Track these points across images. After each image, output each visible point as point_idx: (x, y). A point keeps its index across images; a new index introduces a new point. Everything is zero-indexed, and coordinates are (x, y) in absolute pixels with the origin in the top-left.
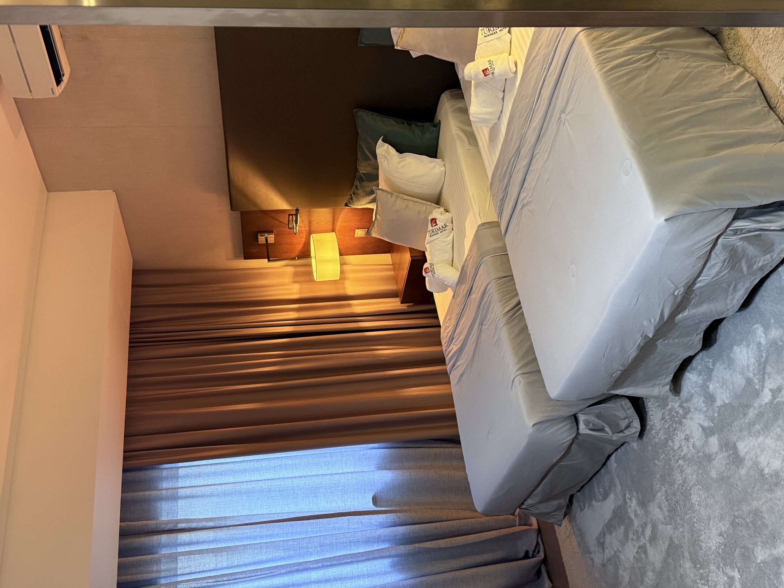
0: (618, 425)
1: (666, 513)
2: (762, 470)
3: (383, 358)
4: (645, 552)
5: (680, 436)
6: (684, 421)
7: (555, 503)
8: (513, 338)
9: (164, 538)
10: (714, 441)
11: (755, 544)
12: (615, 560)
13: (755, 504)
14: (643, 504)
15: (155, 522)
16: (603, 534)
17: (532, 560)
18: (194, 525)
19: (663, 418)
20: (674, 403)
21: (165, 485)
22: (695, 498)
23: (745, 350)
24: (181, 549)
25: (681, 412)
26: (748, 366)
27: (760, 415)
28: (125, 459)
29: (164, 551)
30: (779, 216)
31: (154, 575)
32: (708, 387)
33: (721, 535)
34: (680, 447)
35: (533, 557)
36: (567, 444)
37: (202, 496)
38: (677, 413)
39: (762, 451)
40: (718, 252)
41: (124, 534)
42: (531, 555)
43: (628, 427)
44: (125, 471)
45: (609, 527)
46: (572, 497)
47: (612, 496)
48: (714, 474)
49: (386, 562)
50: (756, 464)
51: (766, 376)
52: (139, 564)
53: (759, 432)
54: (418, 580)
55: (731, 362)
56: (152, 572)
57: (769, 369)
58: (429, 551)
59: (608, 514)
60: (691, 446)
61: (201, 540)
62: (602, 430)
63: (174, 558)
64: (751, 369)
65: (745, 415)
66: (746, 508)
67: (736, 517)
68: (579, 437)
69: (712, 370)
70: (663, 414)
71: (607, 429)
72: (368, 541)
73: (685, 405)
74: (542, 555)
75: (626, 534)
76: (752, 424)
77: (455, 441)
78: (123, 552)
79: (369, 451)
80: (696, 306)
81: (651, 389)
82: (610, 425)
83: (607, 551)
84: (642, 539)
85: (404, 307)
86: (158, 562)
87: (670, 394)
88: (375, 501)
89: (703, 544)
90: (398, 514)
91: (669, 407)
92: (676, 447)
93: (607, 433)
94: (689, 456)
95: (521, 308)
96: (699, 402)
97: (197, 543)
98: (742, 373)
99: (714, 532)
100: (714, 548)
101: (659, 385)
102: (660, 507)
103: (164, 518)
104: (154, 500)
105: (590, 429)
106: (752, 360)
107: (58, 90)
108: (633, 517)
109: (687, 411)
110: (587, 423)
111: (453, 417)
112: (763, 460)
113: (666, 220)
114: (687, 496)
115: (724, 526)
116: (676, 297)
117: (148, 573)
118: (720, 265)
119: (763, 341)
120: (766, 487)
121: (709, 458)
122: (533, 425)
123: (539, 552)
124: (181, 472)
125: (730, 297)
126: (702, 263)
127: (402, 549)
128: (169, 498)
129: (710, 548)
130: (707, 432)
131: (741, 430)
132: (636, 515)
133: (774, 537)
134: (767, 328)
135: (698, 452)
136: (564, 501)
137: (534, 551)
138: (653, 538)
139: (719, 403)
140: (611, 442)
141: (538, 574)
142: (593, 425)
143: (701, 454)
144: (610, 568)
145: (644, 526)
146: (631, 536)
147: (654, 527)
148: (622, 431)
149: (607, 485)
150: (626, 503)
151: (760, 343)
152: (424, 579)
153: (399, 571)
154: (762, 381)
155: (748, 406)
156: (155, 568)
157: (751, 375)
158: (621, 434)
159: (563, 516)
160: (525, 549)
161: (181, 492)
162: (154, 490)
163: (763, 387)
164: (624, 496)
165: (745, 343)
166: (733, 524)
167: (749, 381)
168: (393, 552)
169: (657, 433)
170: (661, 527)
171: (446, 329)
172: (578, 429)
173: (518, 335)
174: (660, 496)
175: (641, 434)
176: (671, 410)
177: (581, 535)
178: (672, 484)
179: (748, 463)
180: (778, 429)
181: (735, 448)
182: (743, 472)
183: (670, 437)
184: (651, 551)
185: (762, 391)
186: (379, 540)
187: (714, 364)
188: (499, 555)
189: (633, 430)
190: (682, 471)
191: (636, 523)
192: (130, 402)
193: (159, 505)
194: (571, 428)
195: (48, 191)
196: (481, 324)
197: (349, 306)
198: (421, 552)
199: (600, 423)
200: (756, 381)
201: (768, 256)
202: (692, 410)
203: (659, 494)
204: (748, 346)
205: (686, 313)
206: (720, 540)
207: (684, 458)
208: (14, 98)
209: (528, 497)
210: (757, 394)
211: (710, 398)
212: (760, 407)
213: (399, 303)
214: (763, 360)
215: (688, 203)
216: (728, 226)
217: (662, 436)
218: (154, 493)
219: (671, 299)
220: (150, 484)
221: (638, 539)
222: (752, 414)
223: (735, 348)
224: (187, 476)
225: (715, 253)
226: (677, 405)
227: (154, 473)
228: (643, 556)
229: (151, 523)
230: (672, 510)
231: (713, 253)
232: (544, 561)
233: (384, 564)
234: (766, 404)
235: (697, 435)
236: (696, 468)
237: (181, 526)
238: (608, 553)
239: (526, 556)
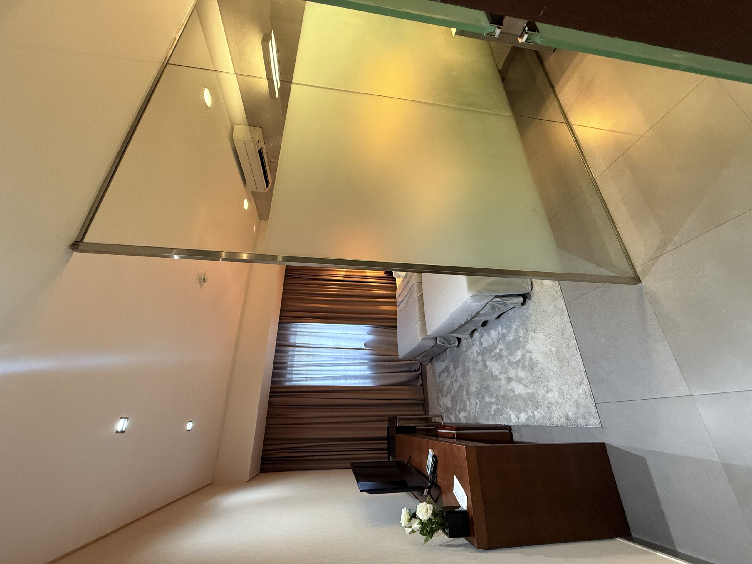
0: (450, 342)
1: (461, 374)
2: (492, 373)
3: (375, 294)
4: (453, 384)
5: (470, 351)
6: (472, 347)
7: (427, 358)
9: (291, 348)
10: (480, 357)
11: (486, 395)
12: (443, 383)
13: (488, 383)
14: (455, 368)
15: (287, 342)
16: (440, 373)
17: (417, 373)
18: (301, 345)
19: (466, 343)
20: (470, 340)
21: (293, 330)
22: (470, 374)
23: (494, 332)
24: (296, 353)
25: (471, 344)
26: (494, 338)
27: (495, 355)
28: (280, 319)
29: (290, 353)
30: (511, 299)
31: (286, 361)
32: (481, 339)
33: (476, 388)
34: (469, 355)
36: (432, 346)
37: (305, 335)
38: (470, 343)
39: (494, 367)
40: (488, 306)
41: (277, 345)
43: (454, 343)
44: (279, 323)
45: (443, 371)
46: (433, 358)
47: (445, 362)
48: (478, 368)
49: (366, 367)
50: (491, 370)
51: (499, 344)
52: (281, 356)
53: (494, 360)
54: (376, 374)
55: (489, 335)
56: (286, 359)
57: (500, 342)
58: (381, 365)
59: (443, 367)
60: (472, 356)
62: (444, 343)
63: (293, 356)
64: (495, 339)
65: (491, 353)
66: (485, 383)
67: (482, 384)
68: (437, 344)
69: (483, 334)
70: (466, 342)
71: (446, 343)
72: (361, 359)
73: (473, 342)
74: (420, 372)
75: (448, 375)
76: (492, 357)
77: (396, 327)
78: (276, 351)
79: (365, 327)
80: (480, 317)
81: (462, 335)
82: (447, 342)
83: (441, 378)
84: (452, 379)
85: (385, 275)
86: (288, 356)
87: (470, 338)
88: (365, 345)
89: (471, 389)
90: (373, 351)
91: (468, 340)
92: (468, 354)
93: (446, 344)
94: (471, 359)
95: (423, 296)
96: (477, 343)
97: (302, 351)
98: (492, 339)
99: (475, 386)
100: (473, 391)
101: (465, 334)
102: (460, 372)
103: (291, 341)
104: (288, 335)
105: (441, 343)
106: (496, 337)
107: (267, 190)
108: (451, 371)
109: (473, 344)
110: (440, 341)
111: (396, 319)
112: (493, 370)
113: (471, 296)
114: (468, 371)
115: (478, 386)
116: (472, 315)
117: (284, 360)
118: (488, 309)
119: (500, 332)
120: (493, 379)
121: (477, 362)
122: (421, 339)
123: (419, 370)
124: (299, 326)
125: (492, 316)
126: (482, 308)
127: (373, 363)
128: (293, 335)
129: (472, 391)
130: (479, 354)
131: (488, 358)
132: (452, 371)
133: (492, 395)
134: (502, 328)
135: (475, 359)
136: (430, 358)
137: (418, 370)
138: (456, 380)
139: (483, 346)
140: (447, 347)
141: (418, 377)
142: (442, 341)
143: (475, 360)
144: (441, 384)
145: (454, 376)
146: (449, 377)
147: (457, 377)
148: (451, 344)
149: (444, 357)
150: (449, 366)
151: (499, 332)
152: (378, 374)
153: (370, 370)
154: (498, 344)
155: (492, 351)
156: (287, 358)
157: (495, 341)
159: (429, 362)
160: (415, 368)
161: (298, 333)
162: (288, 331)
163: (497, 347)
164: (449, 363)
165: (495, 330)
166: (481, 386)
167: (494, 343)
168: (369, 364)
169: (463, 347)
170: (459, 378)
171: (398, 291)
172: (436, 342)
173: (421, 306)
174: (460, 368)
175: (458, 346)
176: (469, 342)
177: (434, 371)
178: (465, 365)
179: (488, 369)
180: (499, 362)
181: (486, 363)
182: (487, 371)
183: (467, 350)
184: (454, 385)
185: (497, 348)
186: (365, 359)
187: (484, 333)
188: (406, 369)
189: (455, 345)
190: (468, 363)
191: (451, 373)
192: (283, 299)
193: (290, 336)
194: (434, 342)
195: (260, 219)
196: (410, 296)
197: (365, 272)
198: (378, 365)
199: (444, 341)
200: (496, 344)
201: (506, 307)
202: (475, 345)
203: (460, 367)
204: (496, 331)
205: (476, 319)
206: (476, 389)
207: (470, 359)
208: (251, 191)
209: (417, 356)
210: (496, 348)
211: (481, 343)
212: (496, 352)
214: (499, 338)
215: (479, 292)
216: (492, 299)
217: (464, 349)
218: (289, 332)
219: (471, 316)
220: (287, 329)
221: (451, 379)
222: (493, 354)
223: (492, 330)
224: (300, 328)
225: (487, 306)
227: (289, 325)
228: (452, 385)
229: (287, 343)
230: (463, 374)
231: (486, 306)
232: (421, 374)
233: (365, 367)
234: (497, 352)
235: (475, 353)
236: (473, 364)
237: (297, 345)
238: (441, 379)
239: (415, 371)
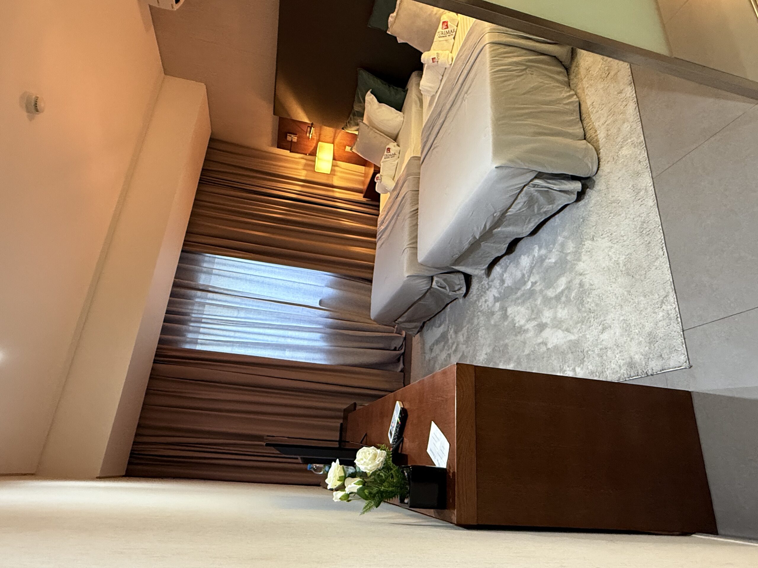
0: (454, 287)
1: (465, 339)
2: (515, 324)
3: (344, 226)
4: (450, 357)
5: (483, 299)
6: (487, 291)
7: (414, 324)
8: (411, 227)
9: (199, 293)
10: (498, 305)
11: (500, 361)
12: (435, 359)
13: (507, 341)
14: (456, 332)
15: (194, 283)
16: (433, 344)
17: (397, 352)
18: (216, 290)
19: (478, 289)
21: (205, 265)
22: (480, 333)
23: (526, 258)
24: (208, 301)
25: (487, 287)
26: (525, 267)
27: (523, 295)
28: (184, 245)
29: (197, 300)
30: (561, 182)
31: (188, 311)
32: (503, 275)
33: (486, 354)
34: (481, 306)
35: (398, 350)
36: (424, 291)
37: (224, 276)
38: (485, 287)
39: (518, 314)
40: (522, 196)
41: (175, 285)
42: (397, 349)
43: (459, 290)
44: (183, 251)
45: (437, 342)
46: (424, 323)
47: (443, 326)
48: (492, 322)
49: (319, 335)
50: (513, 320)
51: (532, 275)
52: (181, 303)
53: (519, 304)
54: (334, 348)
55: (518, 263)
56: (188, 309)
57: (534, 271)
58: (342, 335)
59: (438, 335)
60: (486, 306)
61: (219, 299)
62: (444, 288)
63: (203, 305)
64: (526, 269)
65: (516, 293)
66: (502, 342)
67: (496, 346)
68: (432, 289)
69: (508, 266)
70: (479, 286)
71: (447, 288)
72: (311, 322)
73: (490, 283)
74: (403, 351)
75: (444, 346)
76: (518, 299)
78: (173, 295)
79: (323, 275)
80: (506, 226)
81: (474, 270)
82: (449, 286)
84: (451, 350)
85: (364, 200)
86: (193, 304)
87: (485, 276)
88: (321, 303)
89: (477, 357)
90: (332, 313)
91: (482, 283)
92: (480, 304)
93: (447, 290)
94: (484, 310)
96: (497, 283)
97: (216, 300)
98: (521, 271)
99: (484, 352)
100: (481, 360)
101: (479, 269)
102: (463, 335)
103: (201, 282)
104: (197, 272)
105: (438, 286)
106: (528, 264)
107: (177, 7)
108: (449, 337)
109: (490, 287)
110: (437, 282)
112: (517, 319)
113: (496, 167)
114: (477, 331)
115: (489, 350)
116: (494, 217)
117: (185, 309)
118: (522, 204)
119: (536, 255)
120: (514, 333)
121: (493, 313)
122: (408, 277)
123: (402, 349)
124: (216, 260)
125: (525, 226)
126: (513, 199)
127: (329, 331)
128: (205, 273)
129: (479, 360)
130: (496, 299)
131: (512, 301)
132: (451, 337)
133: (510, 359)
134: (540, 248)
135: (489, 309)
136: (420, 324)
137: (400, 348)
138: (456, 351)
139: (506, 285)
140: (448, 296)
141: (399, 360)
142: (441, 284)
143: (489, 311)
144: (432, 362)
145: (453, 344)
146: (446, 347)
147: (458, 345)
148: (455, 291)
149: (442, 320)
150: (448, 330)
151: (534, 256)
152: (337, 348)
153: (324, 341)
154: (529, 277)
155: (519, 289)
156: (190, 307)
157: (525, 272)
158: (454, 293)
159: (417, 332)
160: (395, 346)
161: (214, 271)
162: (198, 266)
163: (529, 280)
164: (448, 327)
165: (527, 254)
166: (494, 350)
167: (523, 275)
168: (323, 331)
169: (473, 296)
170: (460, 346)
172: (432, 284)
174: (465, 330)
175: (465, 295)
176: (482, 285)
177: (423, 344)
178: (472, 324)
179: (510, 319)
180: (529, 304)
181: (506, 310)
182: (506, 323)
183: (478, 299)
185: (528, 282)
186: (317, 323)
187: (509, 264)
188: (381, 345)
189: (461, 292)
190: (478, 318)
191: (450, 341)
192: (193, 214)
193: (199, 274)
194: (427, 284)
195: (165, 74)
196: (398, 216)
197: (333, 191)
198: (338, 334)
199: (445, 284)
200: (526, 276)
201: (551, 206)
202: (492, 286)
203: (464, 329)
204: (528, 257)
205: (499, 229)
206: (485, 357)
207: (480, 311)
208: (149, 5)
209: (399, 318)
210: (525, 283)
211: (503, 281)
212: (524, 290)
213: (362, 197)
214: (533, 265)
215: (511, 161)
216: (531, 181)
217: (475, 298)
218: (197, 267)
219: (492, 218)
220: (196, 262)
221: (448, 350)
222: (519, 293)
223: (522, 256)
224: (218, 263)
226: (486, 282)
227: (200, 257)
228: (448, 358)
229: (192, 283)
230: (468, 338)
231: (520, 196)
232: (403, 354)
233: (318, 335)
234: (527, 289)
235: (491, 300)
236: (485, 317)
237: (210, 289)
238: (433, 355)
239: (395, 349)
